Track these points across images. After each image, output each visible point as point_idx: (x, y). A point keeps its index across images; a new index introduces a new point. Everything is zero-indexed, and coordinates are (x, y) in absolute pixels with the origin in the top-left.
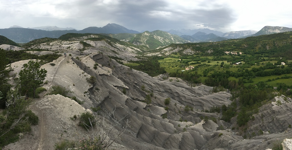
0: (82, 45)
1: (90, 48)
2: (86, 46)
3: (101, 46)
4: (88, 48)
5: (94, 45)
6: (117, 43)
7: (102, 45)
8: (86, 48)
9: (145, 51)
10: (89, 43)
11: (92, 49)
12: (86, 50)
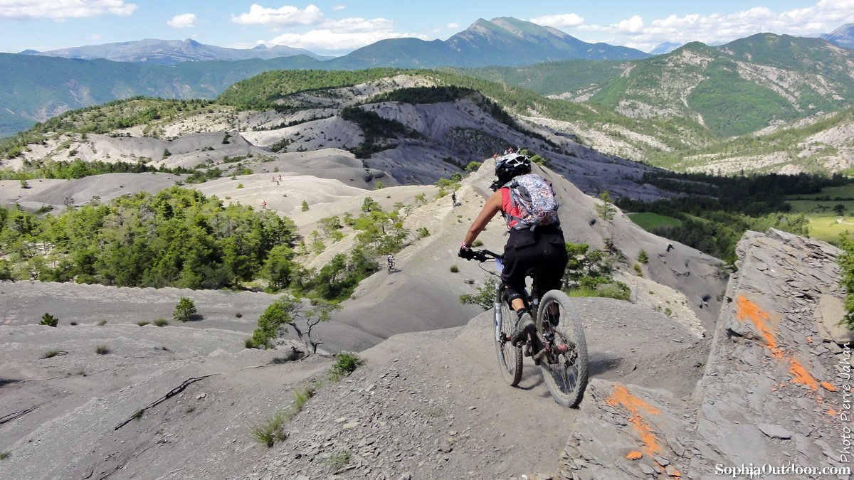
0: (355, 125)
1: (401, 140)
2: (379, 133)
3: (458, 129)
4: (389, 141)
5: (419, 125)
6: (534, 112)
7: (461, 125)
8: (380, 142)
9: (687, 147)
10: (392, 118)
11: (409, 144)
12: (380, 154)
